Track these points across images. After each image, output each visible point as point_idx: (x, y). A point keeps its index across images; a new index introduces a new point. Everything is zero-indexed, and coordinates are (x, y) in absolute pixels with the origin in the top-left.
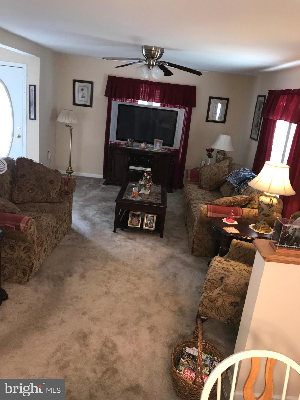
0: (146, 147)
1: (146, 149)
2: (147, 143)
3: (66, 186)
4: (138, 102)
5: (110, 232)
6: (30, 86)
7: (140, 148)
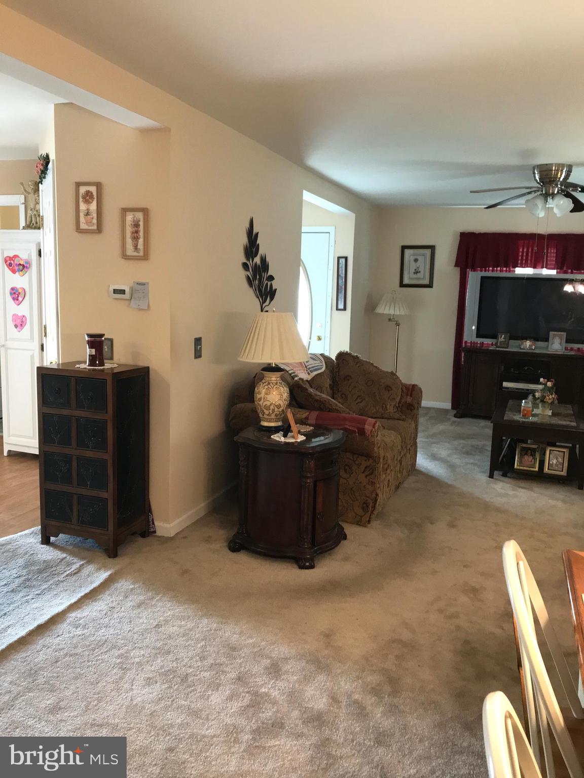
0: (533, 347)
1: (533, 350)
2: (536, 339)
3: (409, 397)
6: (339, 258)
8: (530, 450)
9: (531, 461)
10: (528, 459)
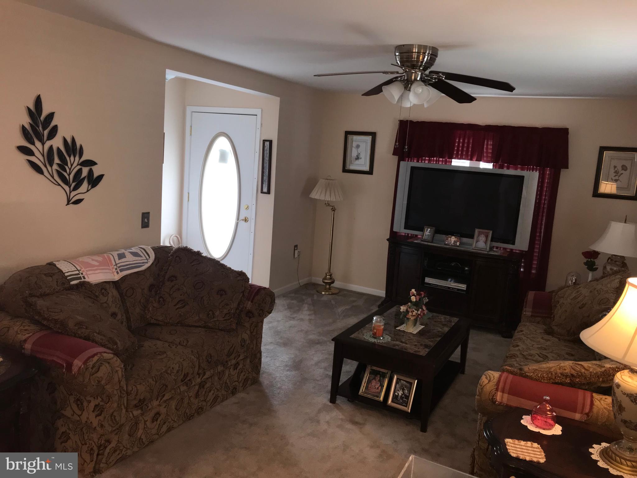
1: (458, 246)
7: (445, 244)
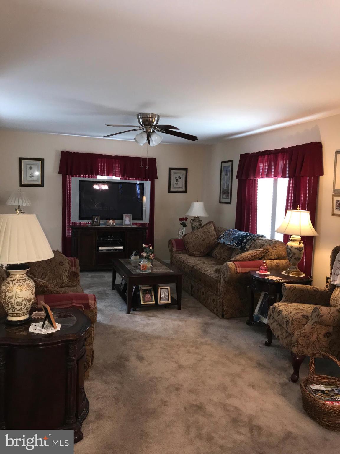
0: (114, 224)
2: (115, 219)
4: (97, 177)
5: (124, 315)
8: (148, 291)
9: (150, 297)
10: (148, 296)
